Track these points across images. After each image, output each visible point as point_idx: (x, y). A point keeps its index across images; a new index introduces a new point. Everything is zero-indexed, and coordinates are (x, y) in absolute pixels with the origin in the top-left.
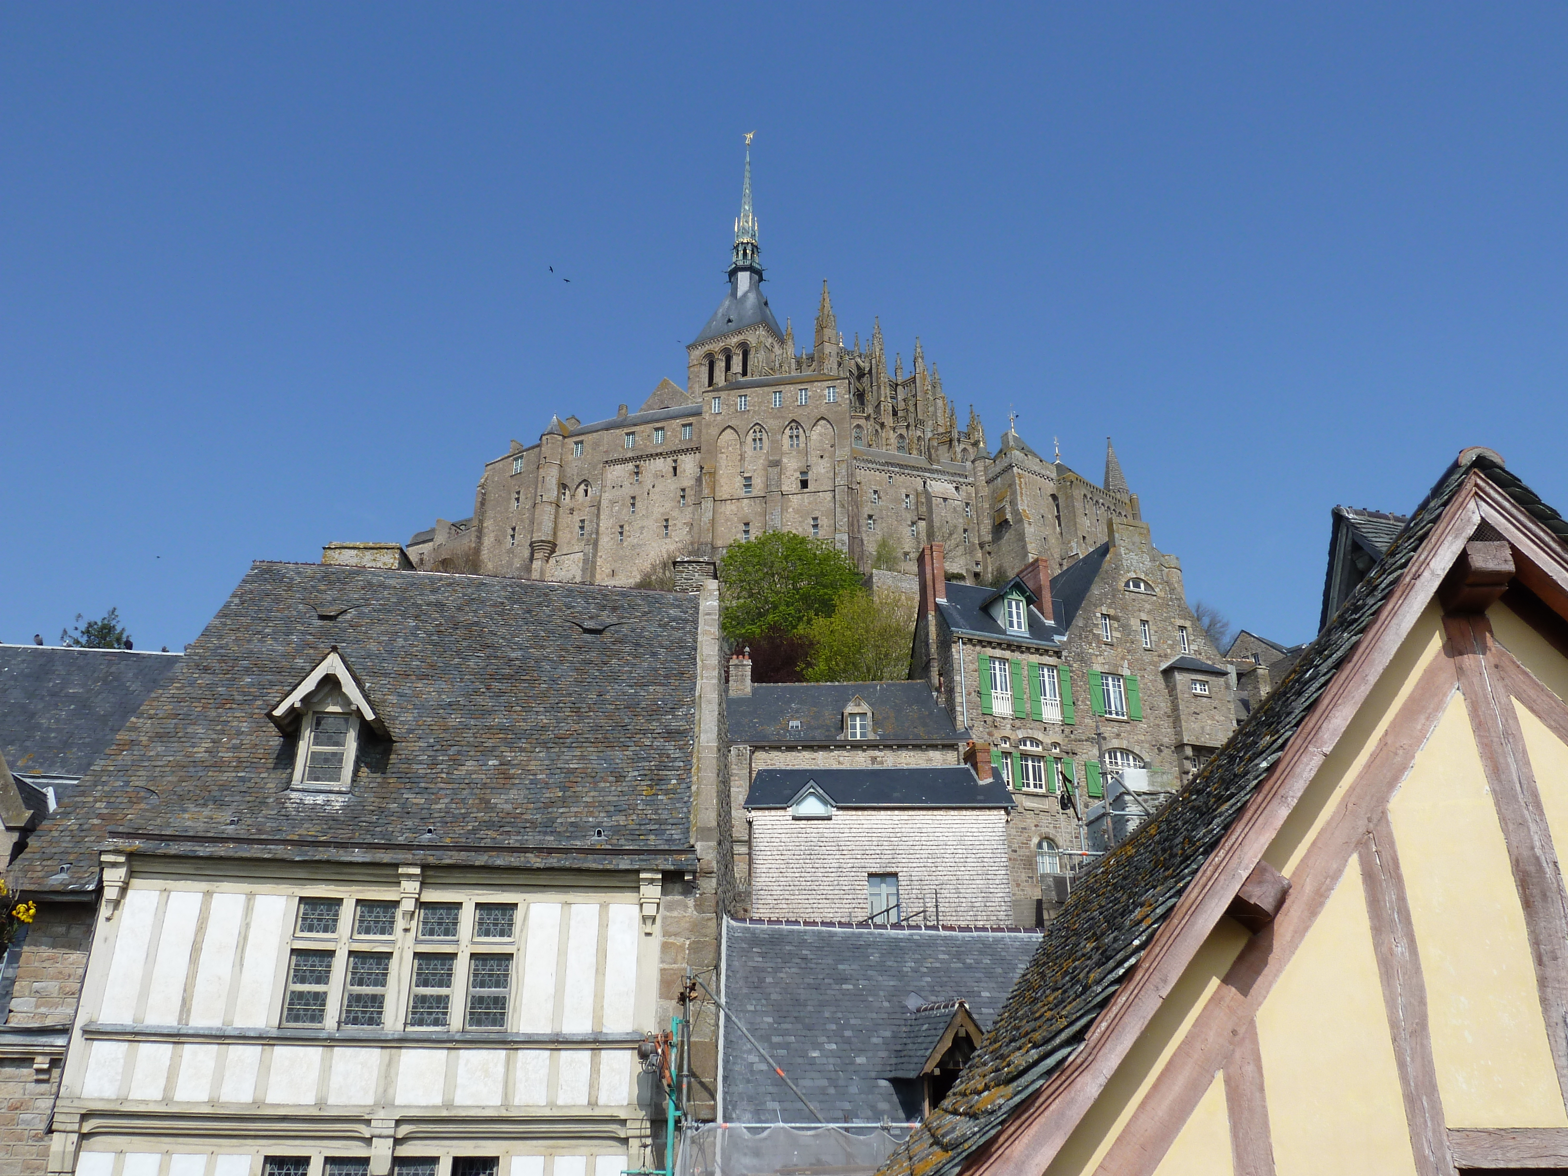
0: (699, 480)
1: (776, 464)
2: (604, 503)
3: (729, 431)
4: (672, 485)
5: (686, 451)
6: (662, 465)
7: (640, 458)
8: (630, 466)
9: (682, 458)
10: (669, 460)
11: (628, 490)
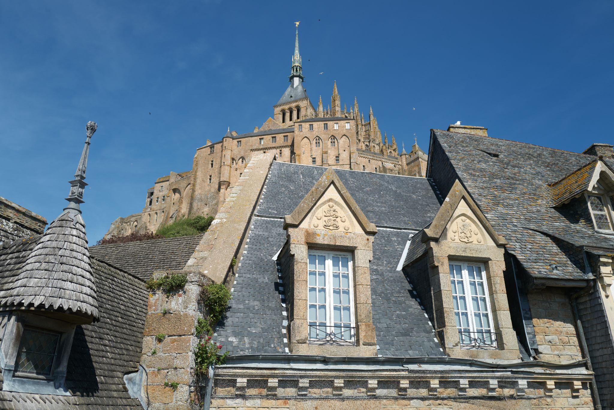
1: (326, 153)
3: (305, 139)
5: (285, 147)
6: (276, 152)
7: (266, 149)
9: (283, 149)
10: (278, 150)
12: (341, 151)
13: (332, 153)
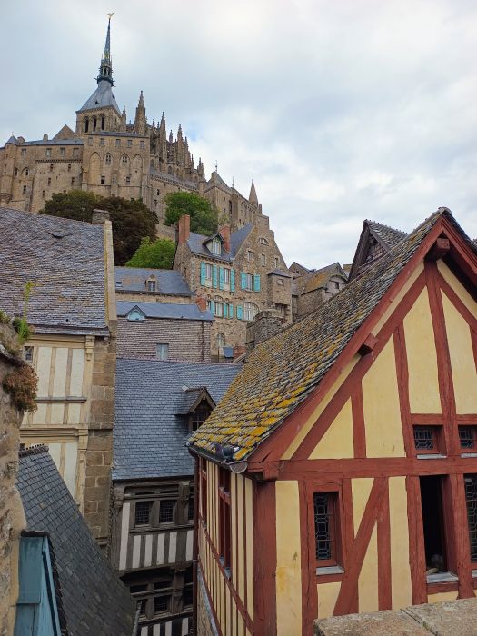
0: (81, 175)
1: (116, 172)
2: (36, 179)
3: (95, 154)
4: (68, 176)
5: (75, 161)
6: (64, 166)
7: (53, 161)
8: (49, 164)
9: (73, 164)
10: (67, 164)
11: (48, 175)
12: (133, 172)
13: (123, 173)
